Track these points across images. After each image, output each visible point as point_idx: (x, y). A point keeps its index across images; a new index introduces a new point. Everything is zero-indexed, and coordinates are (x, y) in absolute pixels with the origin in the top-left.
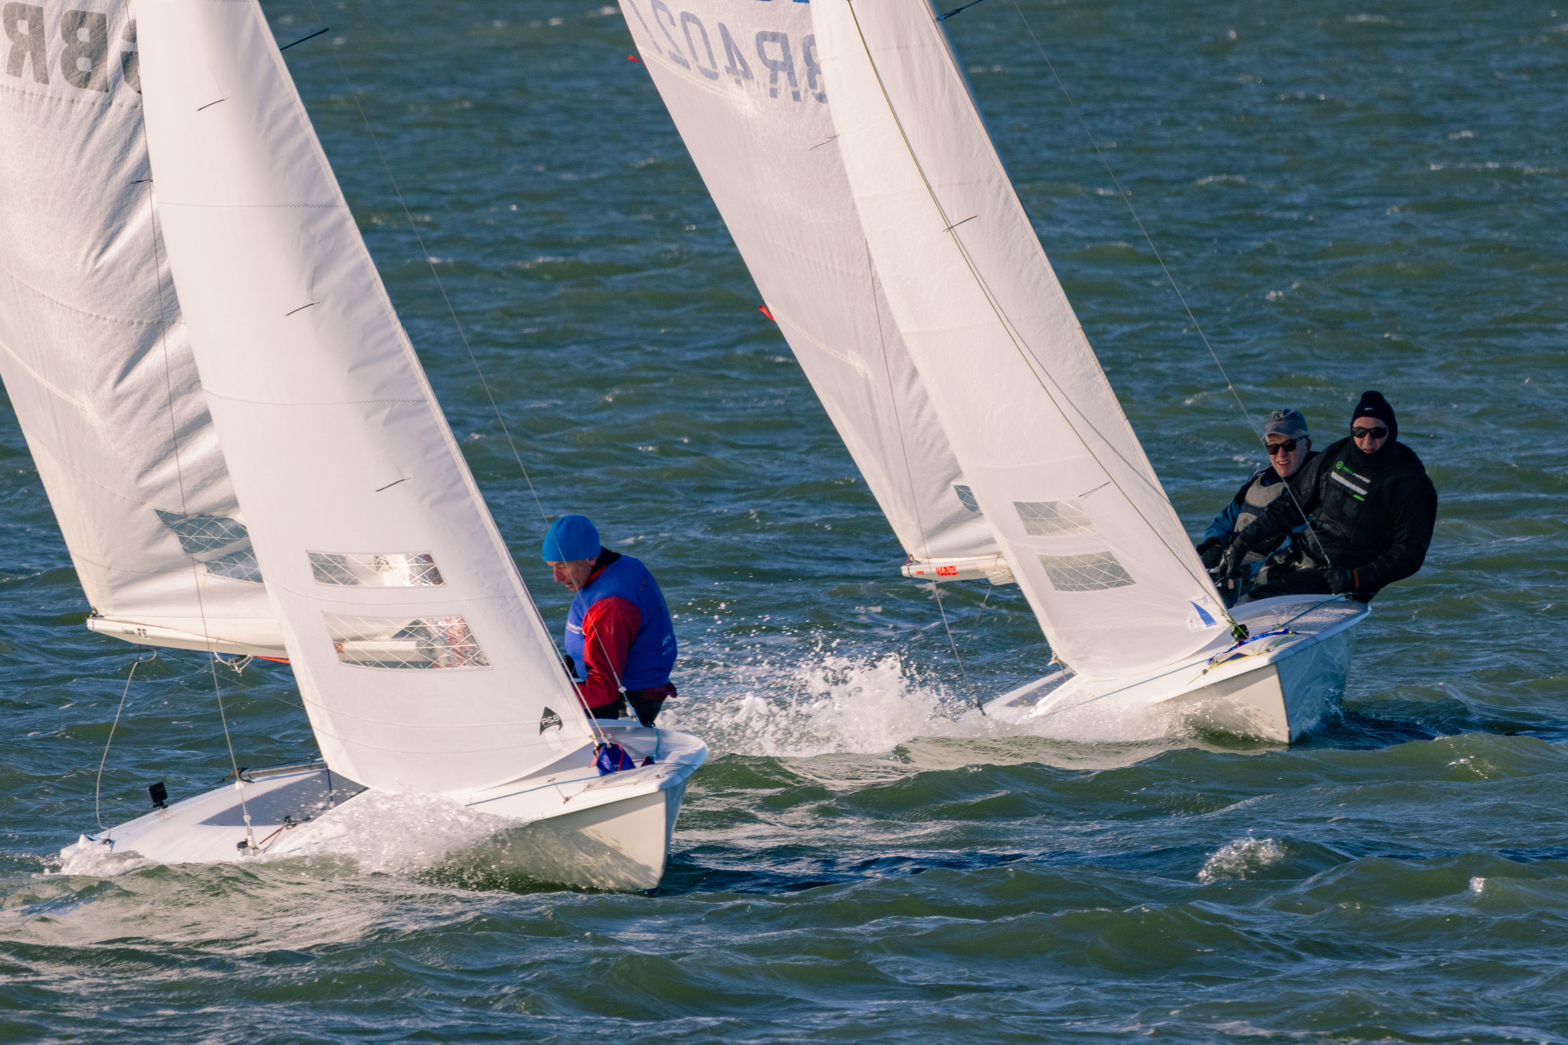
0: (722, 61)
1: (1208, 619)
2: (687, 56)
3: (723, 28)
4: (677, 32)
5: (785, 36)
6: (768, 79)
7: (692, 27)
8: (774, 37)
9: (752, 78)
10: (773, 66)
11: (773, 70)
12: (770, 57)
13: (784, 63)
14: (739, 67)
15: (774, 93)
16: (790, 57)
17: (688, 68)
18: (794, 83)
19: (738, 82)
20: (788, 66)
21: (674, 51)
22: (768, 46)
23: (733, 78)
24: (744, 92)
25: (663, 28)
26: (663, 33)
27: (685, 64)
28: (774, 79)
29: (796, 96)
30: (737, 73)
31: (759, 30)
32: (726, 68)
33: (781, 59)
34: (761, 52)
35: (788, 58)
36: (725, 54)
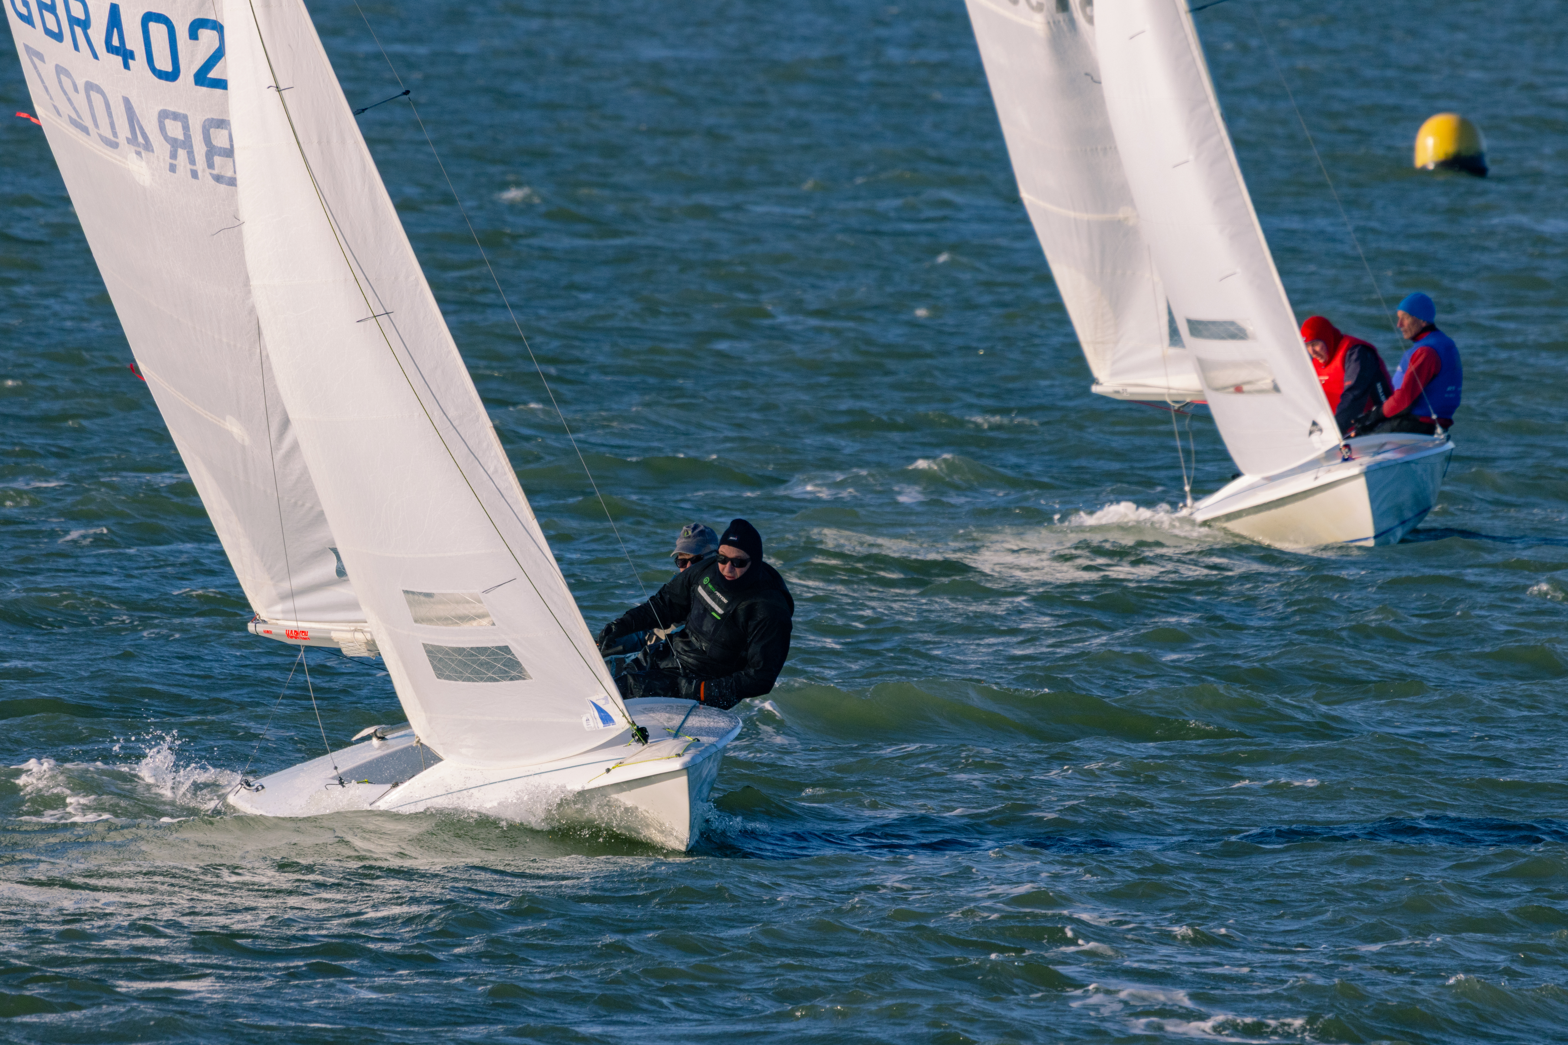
0: (124, 131)
1: (606, 718)
2: (88, 122)
3: (127, 101)
4: (80, 99)
5: (185, 117)
6: (168, 154)
7: (95, 97)
8: (176, 116)
9: (153, 151)
10: (174, 144)
11: (173, 146)
12: (170, 134)
13: (184, 142)
14: (140, 139)
15: (173, 168)
16: (190, 137)
17: (88, 133)
18: (192, 161)
19: (138, 153)
20: (187, 143)
21: (74, 116)
22: (169, 123)
23: (133, 148)
24: (144, 164)
25: (65, 93)
26: (64, 98)
27: (85, 130)
28: (174, 156)
29: (195, 174)
30: (138, 145)
31: (161, 108)
32: (127, 139)
33: (181, 137)
34: (162, 128)
35: (188, 136)
36: (127, 126)
